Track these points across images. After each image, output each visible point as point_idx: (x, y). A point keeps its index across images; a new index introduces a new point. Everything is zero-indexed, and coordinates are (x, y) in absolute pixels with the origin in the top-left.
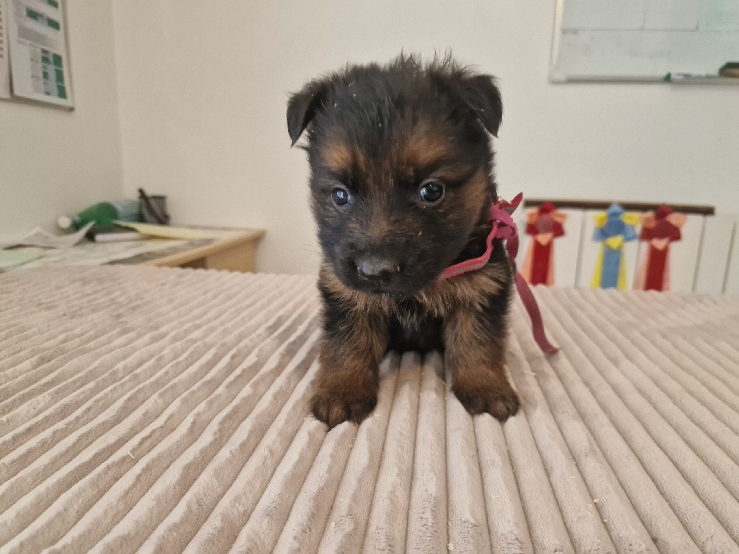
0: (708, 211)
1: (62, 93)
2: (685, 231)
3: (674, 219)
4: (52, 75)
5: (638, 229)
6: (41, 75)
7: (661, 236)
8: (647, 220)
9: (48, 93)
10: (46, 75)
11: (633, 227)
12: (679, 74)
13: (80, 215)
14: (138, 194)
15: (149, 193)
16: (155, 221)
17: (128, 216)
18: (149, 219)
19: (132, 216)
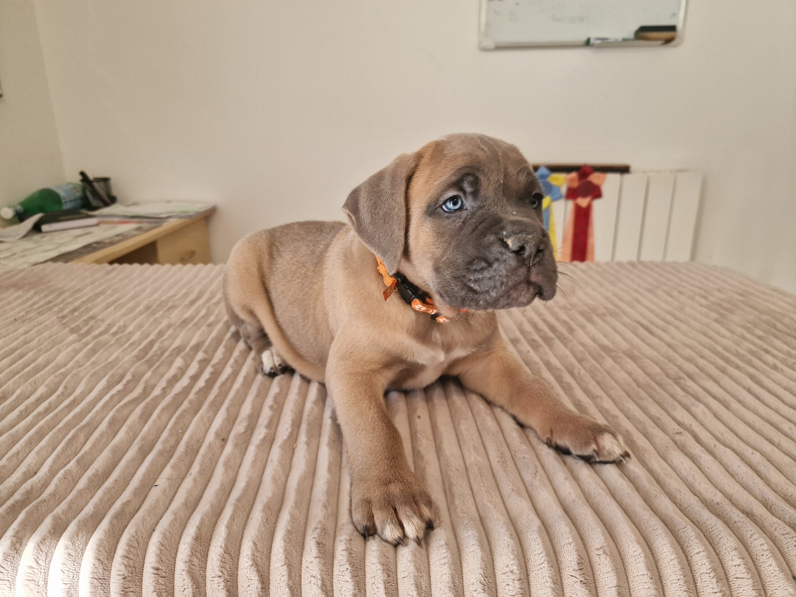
0: (624, 170)
2: (605, 189)
3: (595, 178)
5: (564, 190)
7: (585, 196)
8: (572, 180)
11: (559, 188)
12: (598, 39)
13: (22, 204)
14: (80, 177)
15: (91, 176)
16: (101, 204)
17: (71, 201)
18: (94, 202)
19: (76, 200)
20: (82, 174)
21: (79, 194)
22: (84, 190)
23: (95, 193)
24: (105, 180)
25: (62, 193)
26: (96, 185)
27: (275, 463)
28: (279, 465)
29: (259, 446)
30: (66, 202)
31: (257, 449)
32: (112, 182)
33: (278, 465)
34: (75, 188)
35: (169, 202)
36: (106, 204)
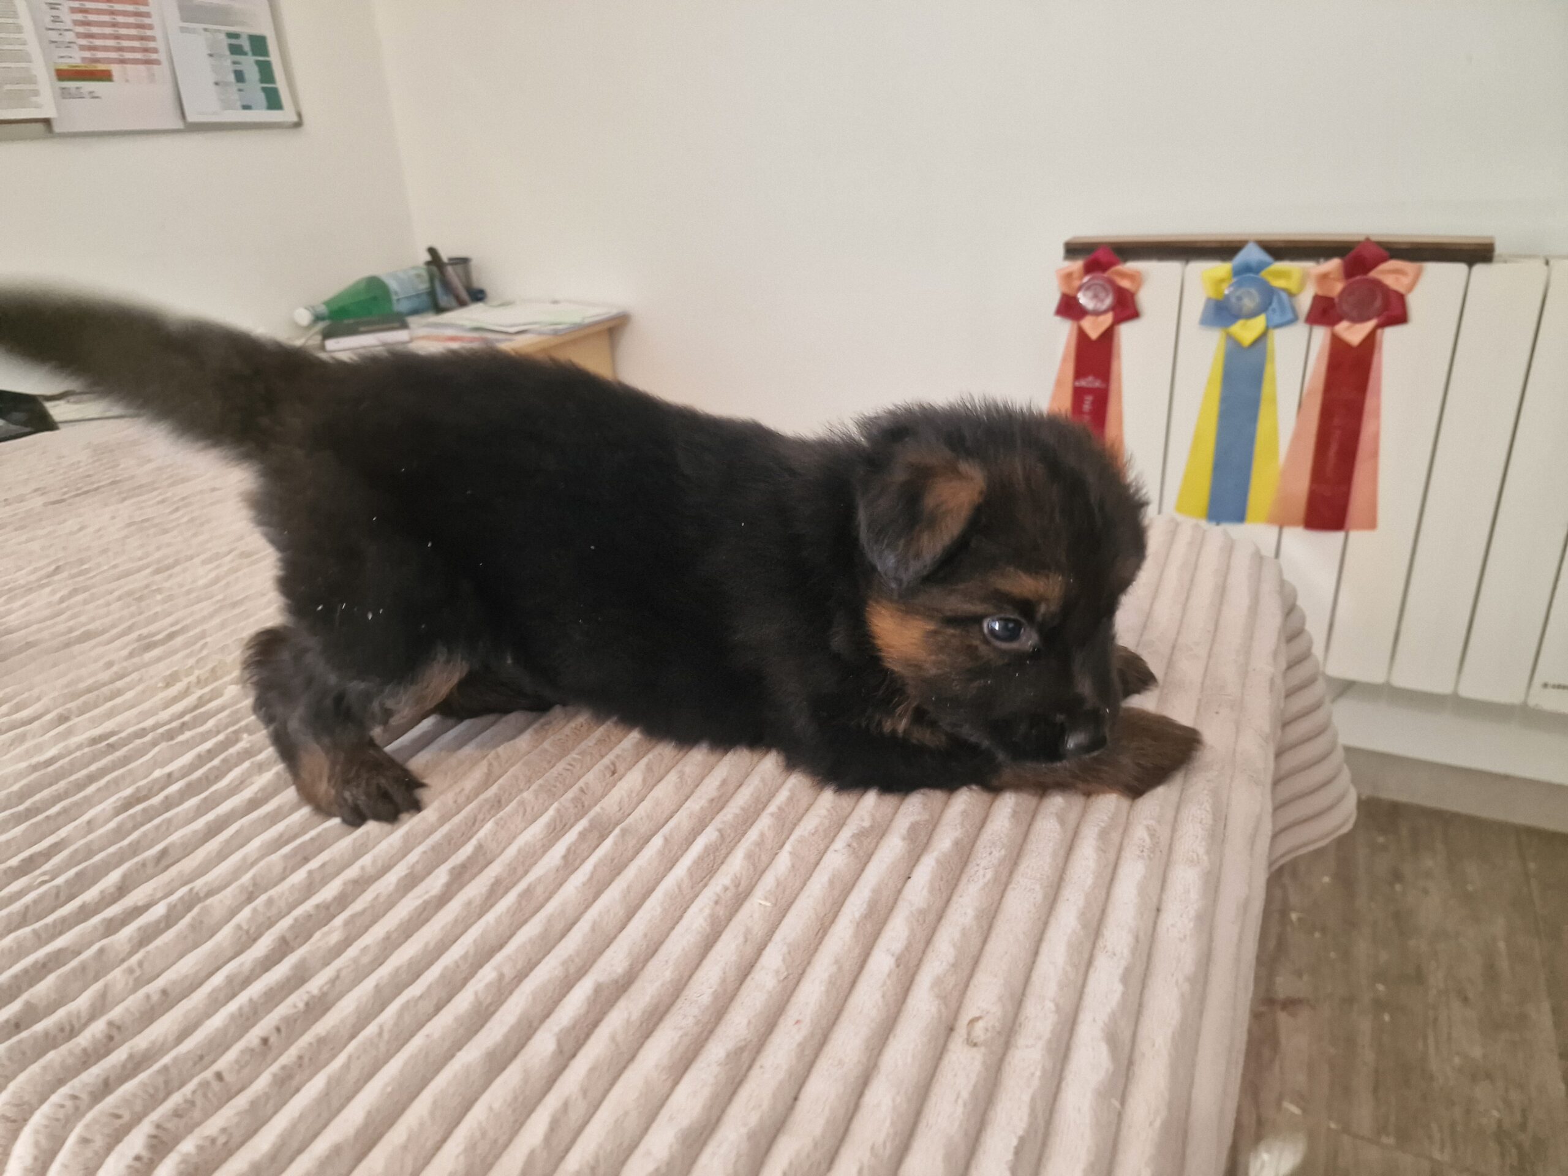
0: (1478, 254)
1: (273, 101)
4: (252, 73)
5: (1305, 302)
6: (232, 78)
8: (1327, 277)
9: (246, 107)
10: (240, 76)
13: (327, 303)
14: (427, 257)
15: (445, 256)
16: (454, 303)
17: (409, 298)
18: (444, 300)
19: (418, 296)
20: (432, 251)
21: (424, 286)
22: (432, 279)
23: (447, 286)
24: (463, 262)
25: (393, 285)
26: (450, 270)
30: (398, 300)
32: (473, 264)
34: (418, 276)
35: (555, 302)
36: (462, 304)
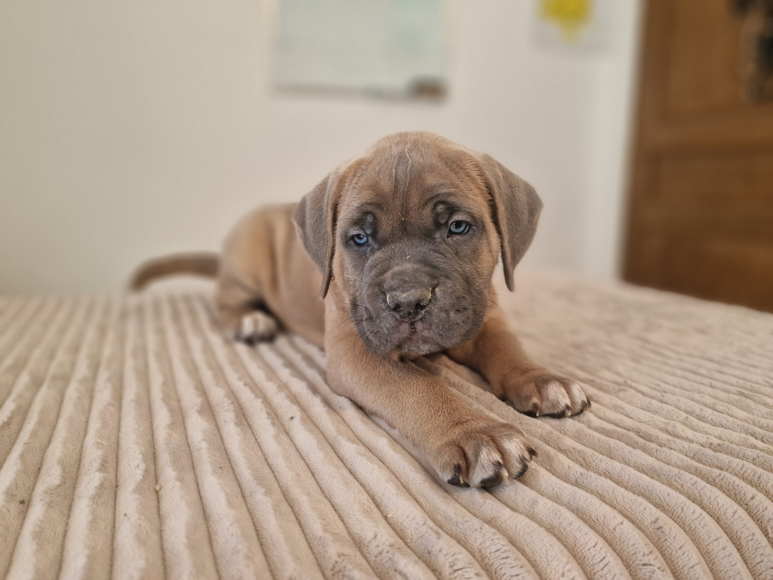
27: (134, 516)
28: (142, 518)
29: (94, 498)
31: (93, 502)
33: (139, 519)
